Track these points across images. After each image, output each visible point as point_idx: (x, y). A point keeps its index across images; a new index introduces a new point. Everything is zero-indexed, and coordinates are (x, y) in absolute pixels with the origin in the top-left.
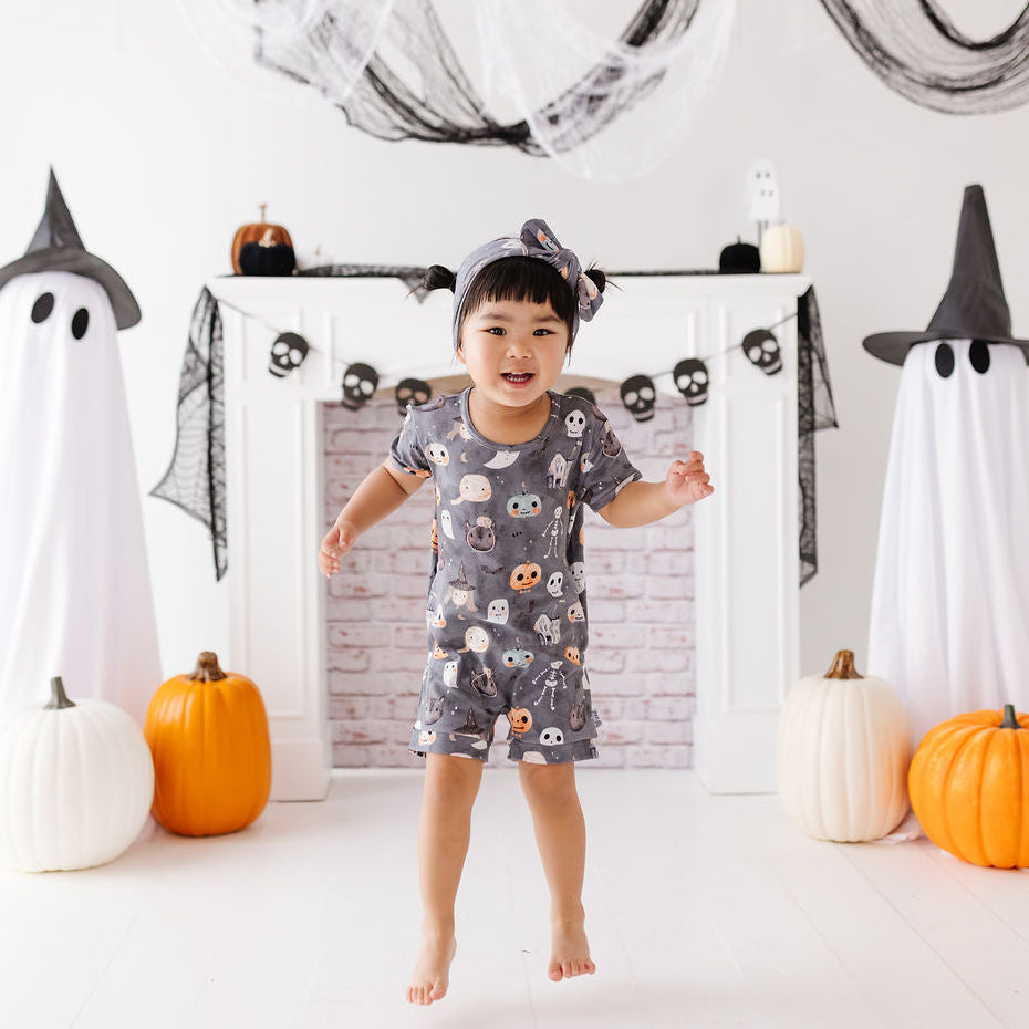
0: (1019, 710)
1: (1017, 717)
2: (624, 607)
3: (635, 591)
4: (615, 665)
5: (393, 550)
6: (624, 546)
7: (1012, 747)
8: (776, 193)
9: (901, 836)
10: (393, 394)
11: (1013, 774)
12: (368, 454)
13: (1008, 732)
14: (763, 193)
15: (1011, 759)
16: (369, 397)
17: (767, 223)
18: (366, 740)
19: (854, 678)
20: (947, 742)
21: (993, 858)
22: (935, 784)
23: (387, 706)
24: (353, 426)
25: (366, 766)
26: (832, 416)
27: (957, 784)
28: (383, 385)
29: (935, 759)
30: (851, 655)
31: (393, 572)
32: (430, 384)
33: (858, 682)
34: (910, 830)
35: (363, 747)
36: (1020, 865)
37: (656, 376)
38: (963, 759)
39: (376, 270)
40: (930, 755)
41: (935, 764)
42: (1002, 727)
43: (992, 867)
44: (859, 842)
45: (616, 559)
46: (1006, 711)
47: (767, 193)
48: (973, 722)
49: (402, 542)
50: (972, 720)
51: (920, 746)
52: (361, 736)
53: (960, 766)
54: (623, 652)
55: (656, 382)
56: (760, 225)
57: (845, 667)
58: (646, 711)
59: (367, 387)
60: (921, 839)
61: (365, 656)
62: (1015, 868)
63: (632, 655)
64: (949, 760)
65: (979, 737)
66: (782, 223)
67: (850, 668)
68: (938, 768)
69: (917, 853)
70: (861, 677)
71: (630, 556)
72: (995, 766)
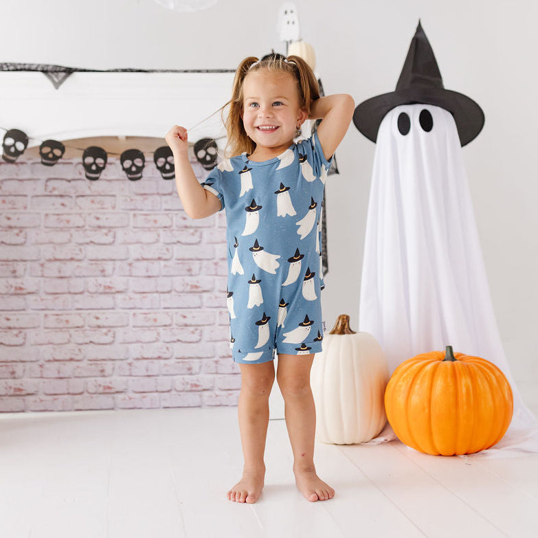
0: (455, 351)
1: (455, 355)
2: (201, 297)
3: (208, 287)
4: (195, 337)
5: (42, 261)
6: (200, 257)
7: (450, 372)
8: (296, 22)
9: (381, 439)
10: (38, 150)
11: (451, 390)
12: (26, 196)
13: (448, 363)
14: (288, 23)
15: (450, 379)
16: (22, 152)
17: (291, 42)
18: (23, 393)
19: (349, 333)
20: (408, 372)
21: (440, 448)
22: (401, 399)
23: (38, 369)
24: (15, 177)
25: (23, 411)
26: (335, 167)
27: (415, 399)
28: (31, 145)
29: (400, 383)
30: (348, 318)
31: (43, 276)
32: (65, 144)
33: (352, 336)
34: (386, 435)
35: (21, 398)
36: (457, 453)
37: (218, 139)
38: (418, 382)
39: (27, 67)
40: (398, 381)
41: (401, 386)
42: (444, 360)
43: (440, 455)
44: (353, 444)
45: (195, 266)
46: (447, 350)
47: (291, 23)
48: (424, 359)
49: (49, 256)
50: (426, 357)
51: (392, 376)
52: (20, 390)
53: (417, 387)
54: (200, 328)
55: (218, 142)
56: (287, 42)
57: (343, 326)
58: (216, 367)
59: (20, 146)
60: (395, 441)
61: (22, 334)
62: (454, 455)
63: (206, 330)
64: (410, 383)
65: (429, 367)
66: (300, 40)
67: (346, 327)
68: (403, 389)
69: (392, 450)
70: (354, 333)
71: (205, 263)
72: (439, 384)
